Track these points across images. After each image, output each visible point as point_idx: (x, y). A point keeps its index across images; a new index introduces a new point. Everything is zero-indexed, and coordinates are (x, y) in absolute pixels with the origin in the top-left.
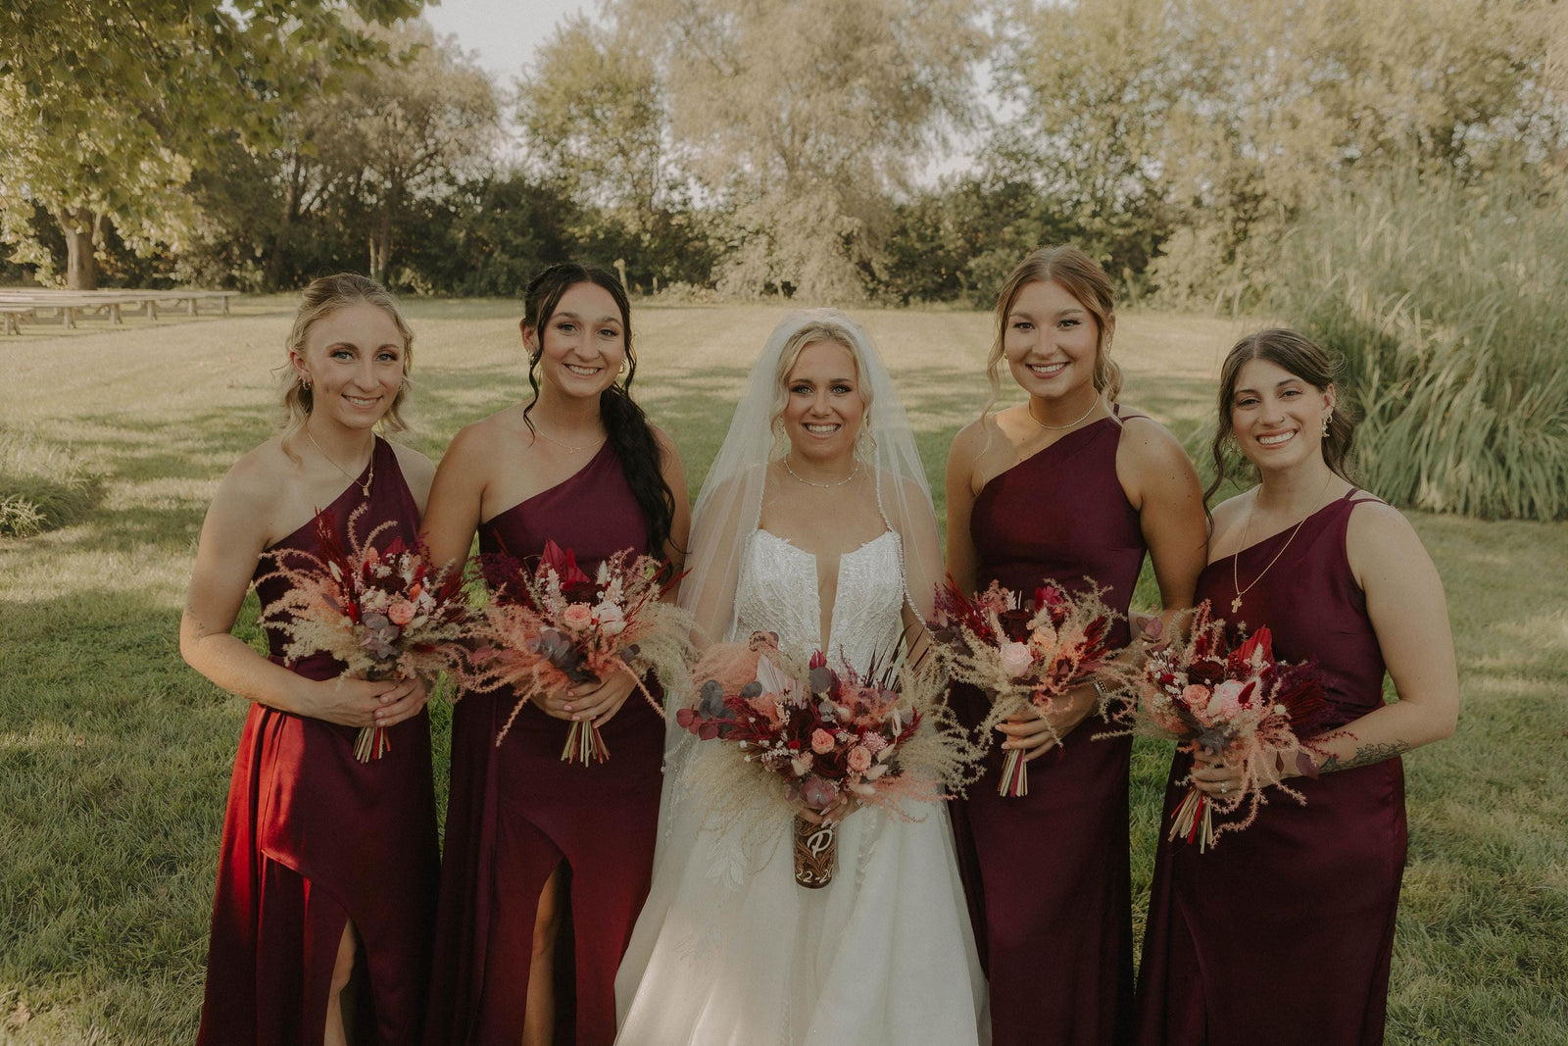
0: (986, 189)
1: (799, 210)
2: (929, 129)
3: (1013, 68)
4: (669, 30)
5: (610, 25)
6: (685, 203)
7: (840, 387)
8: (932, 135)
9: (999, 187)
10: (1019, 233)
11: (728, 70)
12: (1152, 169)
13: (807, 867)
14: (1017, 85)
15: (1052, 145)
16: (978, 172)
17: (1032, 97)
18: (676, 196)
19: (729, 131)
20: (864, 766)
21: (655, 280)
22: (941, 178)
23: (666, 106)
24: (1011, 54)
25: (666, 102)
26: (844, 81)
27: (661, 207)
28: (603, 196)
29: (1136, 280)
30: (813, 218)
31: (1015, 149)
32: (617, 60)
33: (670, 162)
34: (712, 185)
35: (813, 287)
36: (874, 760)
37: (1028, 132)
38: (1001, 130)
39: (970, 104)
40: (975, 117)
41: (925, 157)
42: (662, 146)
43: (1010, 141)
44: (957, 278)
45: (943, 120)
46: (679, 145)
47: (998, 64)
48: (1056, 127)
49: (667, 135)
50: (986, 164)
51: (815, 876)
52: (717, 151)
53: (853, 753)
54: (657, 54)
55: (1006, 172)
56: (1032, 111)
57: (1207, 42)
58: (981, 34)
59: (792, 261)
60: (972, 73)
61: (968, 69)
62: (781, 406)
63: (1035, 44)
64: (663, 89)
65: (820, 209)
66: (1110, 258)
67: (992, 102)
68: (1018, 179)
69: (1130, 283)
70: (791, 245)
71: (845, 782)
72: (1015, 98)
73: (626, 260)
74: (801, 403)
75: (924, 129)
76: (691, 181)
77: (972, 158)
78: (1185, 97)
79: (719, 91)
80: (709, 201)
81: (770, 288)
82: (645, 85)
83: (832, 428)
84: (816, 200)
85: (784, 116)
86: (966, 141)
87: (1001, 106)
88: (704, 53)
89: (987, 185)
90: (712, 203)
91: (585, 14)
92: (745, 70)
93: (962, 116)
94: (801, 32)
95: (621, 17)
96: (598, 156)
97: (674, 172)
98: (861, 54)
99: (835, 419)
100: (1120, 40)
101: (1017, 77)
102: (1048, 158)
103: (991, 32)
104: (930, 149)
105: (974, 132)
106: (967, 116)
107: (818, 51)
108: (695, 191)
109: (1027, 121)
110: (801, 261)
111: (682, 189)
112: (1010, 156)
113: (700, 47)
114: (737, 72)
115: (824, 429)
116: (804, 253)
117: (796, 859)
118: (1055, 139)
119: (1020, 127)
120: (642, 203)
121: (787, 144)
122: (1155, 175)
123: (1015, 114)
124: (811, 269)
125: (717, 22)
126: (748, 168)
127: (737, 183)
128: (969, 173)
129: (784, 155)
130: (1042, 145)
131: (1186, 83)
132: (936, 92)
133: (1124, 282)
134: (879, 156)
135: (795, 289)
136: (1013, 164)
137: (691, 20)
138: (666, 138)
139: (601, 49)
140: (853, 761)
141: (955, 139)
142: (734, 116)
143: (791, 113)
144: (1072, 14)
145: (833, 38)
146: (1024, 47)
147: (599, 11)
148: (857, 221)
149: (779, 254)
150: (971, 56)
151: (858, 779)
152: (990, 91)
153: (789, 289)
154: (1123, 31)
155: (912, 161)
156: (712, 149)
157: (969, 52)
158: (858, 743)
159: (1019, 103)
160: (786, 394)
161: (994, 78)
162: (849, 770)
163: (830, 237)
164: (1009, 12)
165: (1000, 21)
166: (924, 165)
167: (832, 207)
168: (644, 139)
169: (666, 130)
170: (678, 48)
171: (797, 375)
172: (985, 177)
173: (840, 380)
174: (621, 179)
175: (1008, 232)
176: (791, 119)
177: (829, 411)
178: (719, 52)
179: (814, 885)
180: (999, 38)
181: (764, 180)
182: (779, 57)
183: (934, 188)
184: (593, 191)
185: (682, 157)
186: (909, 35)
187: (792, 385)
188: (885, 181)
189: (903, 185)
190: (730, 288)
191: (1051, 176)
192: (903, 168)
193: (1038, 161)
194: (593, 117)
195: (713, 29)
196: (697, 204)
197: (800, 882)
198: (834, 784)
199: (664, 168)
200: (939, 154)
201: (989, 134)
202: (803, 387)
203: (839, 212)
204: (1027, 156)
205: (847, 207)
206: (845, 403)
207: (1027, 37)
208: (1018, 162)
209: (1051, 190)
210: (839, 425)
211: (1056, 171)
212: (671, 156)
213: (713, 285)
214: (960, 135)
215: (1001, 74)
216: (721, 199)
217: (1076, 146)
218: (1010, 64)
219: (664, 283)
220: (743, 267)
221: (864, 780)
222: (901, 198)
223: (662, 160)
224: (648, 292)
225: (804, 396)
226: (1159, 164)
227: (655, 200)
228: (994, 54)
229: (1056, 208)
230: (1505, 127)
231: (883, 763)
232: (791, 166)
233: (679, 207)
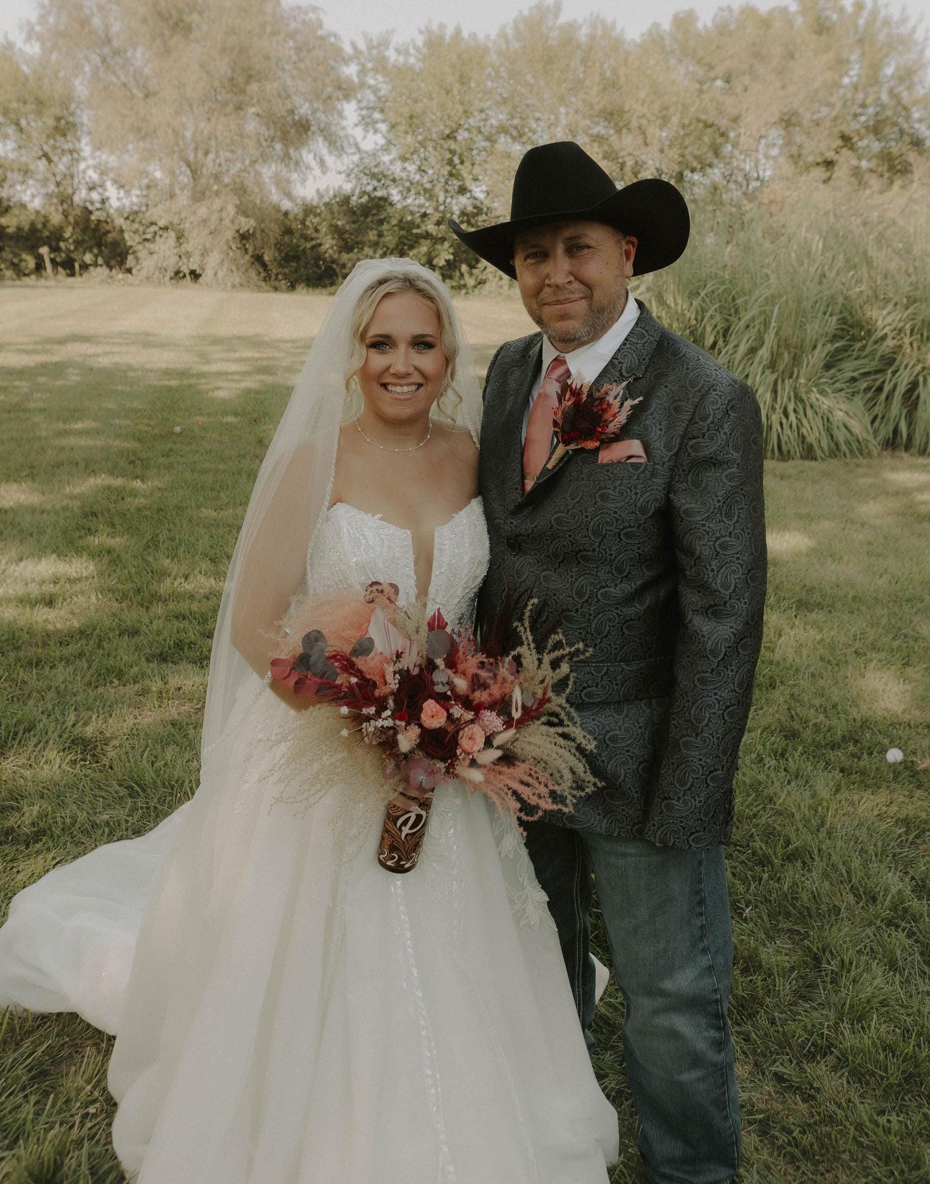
0: (354, 200)
1: (202, 211)
2: (310, 152)
3: (374, 109)
4: (87, 58)
5: (34, 49)
6: (103, 202)
7: (421, 343)
8: (311, 156)
9: (365, 199)
10: (380, 235)
11: (140, 95)
12: (479, 192)
13: (393, 848)
14: (376, 122)
15: (404, 169)
16: (348, 187)
17: (388, 132)
18: (95, 196)
19: (141, 144)
20: (476, 748)
21: (77, 266)
22: (318, 190)
23: (85, 120)
24: (372, 97)
25: (85, 117)
26: (239, 108)
27: (81, 204)
28: (29, 193)
29: (471, 274)
30: (215, 217)
31: (376, 170)
32: (40, 79)
33: (88, 167)
34: (127, 187)
35: (216, 274)
36: (488, 743)
37: (386, 158)
38: (364, 155)
39: (342, 134)
40: (345, 145)
41: (305, 175)
42: (82, 154)
43: (372, 165)
44: (334, 270)
45: (319, 145)
46: (98, 154)
47: (364, 104)
48: (408, 155)
49: (86, 145)
50: (354, 181)
51: (400, 859)
52: (132, 160)
53: (467, 731)
54: (77, 76)
55: (369, 188)
56: (389, 142)
57: (517, 99)
58: (349, 80)
59: (197, 252)
60: (343, 110)
61: (339, 107)
62: (357, 363)
63: (390, 91)
64: (82, 106)
65: (221, 210)
66: (451, 257)
67: (358, 133)
68: (379, 194)
69: (466, 276)
70: (195, 241)
71: (452, 765)
72: (376, 131)
73: (51, 247)
74: (379, 361)
75: (304, 153)
76: (109, 184)
77: (343, 176)
78: (503, 139)
79: (132, 109)
80: (125, 201)
81: (178, 275)
82: (66, 102)
83: (414, 388)
84: (217, 203)
85: (188, 134)
86: (339, 163)
87: (365, 137)
88: (118, 78)
89: (355, 198)
90: (126, 202)
91: (11, 38)
92: (155, 94)
93: (335, 143)
94: (202, 66)
95: (43, 44)
96: (24, 159)
97: (93, 175)
98: (254, 87)
99: (417, 378)
100: (455, 92)
101: (377, 116)
102: (401, 179)
103: (356, 80)
104: (308, 167)
105: (344, 156)
106: (339, 143)
107: (217, 84)
108: (112, 192)
109: (386, 149)
110: (205, 253)
111: (100, 190)
112: (373, 176)
113: (114, 73)
114: (147, 96)
115: (405, 389)
116: (208, 246)
117: (383, 838)
118: (407, 165)
119: (380, 153)
120: (65, 200)
121: (191, 158)
122: (481, 196)
123: (376, 144)
124: (214, 259)
125: (129, 54)
126: (158, 174)
127: (148, 187)
128: (340, 187)
129: (189, 165)
130: (397, 169)
131: (503, 129)
132: (313, 123)
133: (462, 275)
134: (267, 171)
135: (200, 275)
136: (375, 183)
137: (106, 50)
138: (86, 149)
139: (25, 68)
140: (465, 743)
141: (330, 160)
142: (143, 132)
143: (195, 131)
144: (417, 70)
145: (229, 73)
146: (382, 93)
147: (23, 36)
148: (252, 222)
149: (187, 247)
150: (341, 97)
151: (468, 762)
152: (356, 125)
153: (195, 275)
154: (457, 85)
155: (295, 176)
156: (126, 158)
157: (340, 94)
158: (472, 721)
159: (379, 136)
160: (364, 350)
161: (359, 115)
162: (458, 752)
163: (229, 234)
164: (369, 65)
165: (363, 72)
166: (304, 181)
167: (231, 210)
168: (66, 147)
169: (85, 140)
170: (95, 71)
171: (374, 331)
172: (353, 191)
173: (423, 336)
174: (46, 180)
175: (372, 235)
176: (194, 136)
177: (412, 370)
178: (131, 79)
179: (399, 869)
180: (363, 85)
181: (171, 186)
182: (184, 85)
183: (312, 199)
184: (19, 187)
185: (100, 164)
186: (293, 77)
187: (368, 341)
188: (274, 191)
189: (289, 195)
190: (144, 273)
191: (405, 193)
192: (288, 181)
193: (394, 180)
194: (17, 124)
195: (127, 60)
196: (114, 203)
197: (383, 864)
198: (441, 765)
199: (84, 172)
200: (317, 171)
201: (356, 158)
202: (382, 343)
203: (237, 213)
204: (385, 176)
205: (242, 210)
206: (427, 361)
207: (384, 86)
208: (379, 181)
209: (405, 204)
210: (420, 385)
211: (409, 190)
212: (91, 162)
213: (129, 271)
214: (333, 158)
215: (364, 112)
216: (135, 199)
217: (421, 170)
218: (371, 105)
219: (85, 267)
220: (155, 256)
221: (473, 763)
222: (286, 205)
223: (82, 166)
224: (72, 275)
225: (383, 353)
226: (484, 188)
227: (76, 199)
228: (359, 96)
229: (409, 218)
230: (716, 174)
231: (498, 748)
232: (195, 173)
233: (98, 205)
